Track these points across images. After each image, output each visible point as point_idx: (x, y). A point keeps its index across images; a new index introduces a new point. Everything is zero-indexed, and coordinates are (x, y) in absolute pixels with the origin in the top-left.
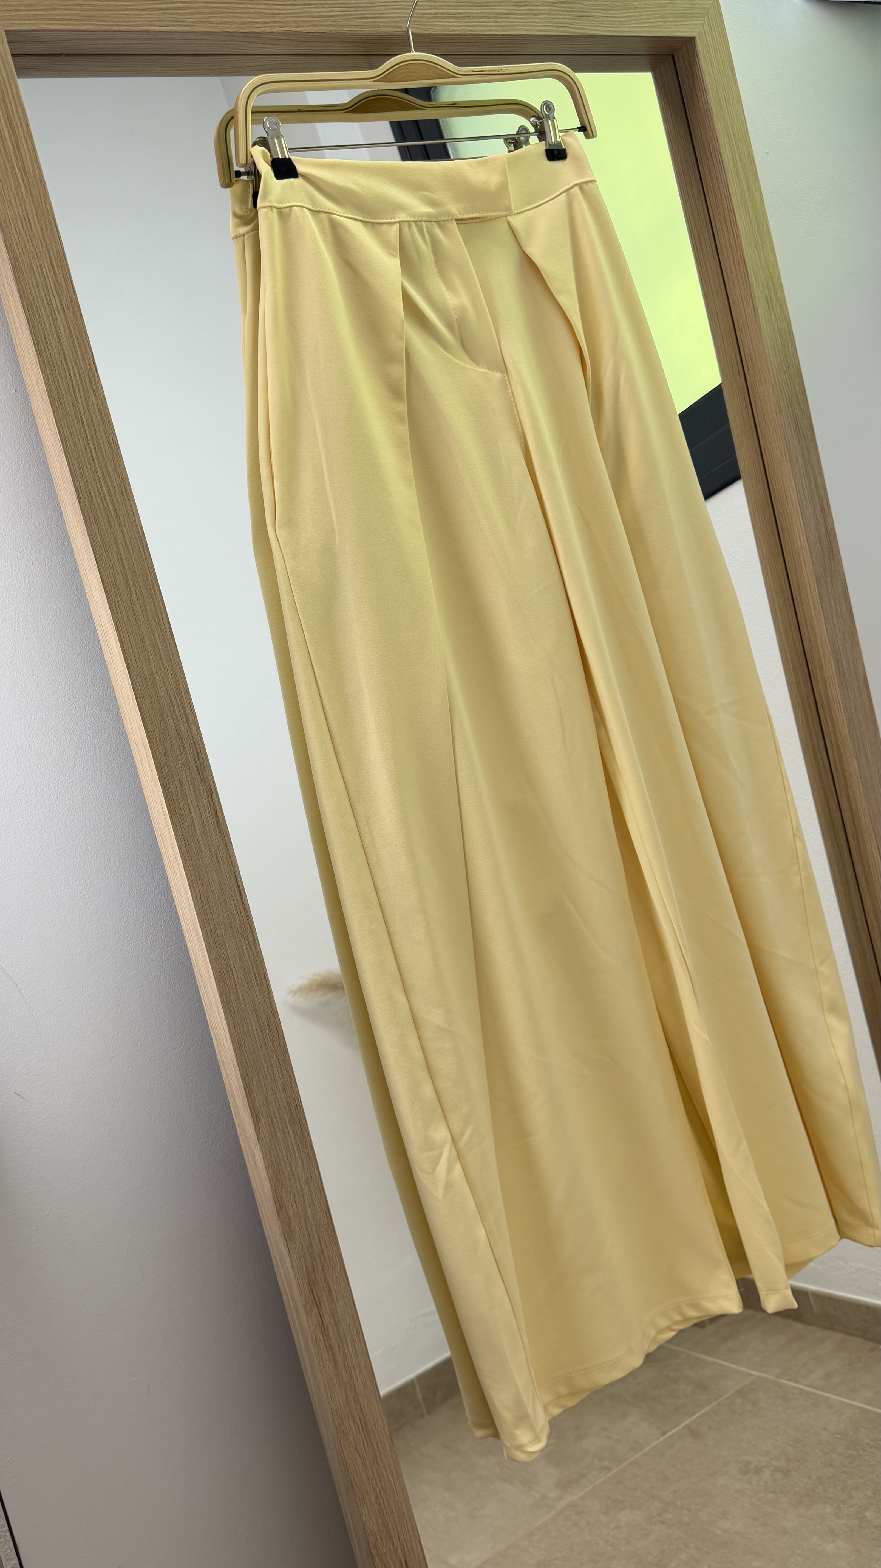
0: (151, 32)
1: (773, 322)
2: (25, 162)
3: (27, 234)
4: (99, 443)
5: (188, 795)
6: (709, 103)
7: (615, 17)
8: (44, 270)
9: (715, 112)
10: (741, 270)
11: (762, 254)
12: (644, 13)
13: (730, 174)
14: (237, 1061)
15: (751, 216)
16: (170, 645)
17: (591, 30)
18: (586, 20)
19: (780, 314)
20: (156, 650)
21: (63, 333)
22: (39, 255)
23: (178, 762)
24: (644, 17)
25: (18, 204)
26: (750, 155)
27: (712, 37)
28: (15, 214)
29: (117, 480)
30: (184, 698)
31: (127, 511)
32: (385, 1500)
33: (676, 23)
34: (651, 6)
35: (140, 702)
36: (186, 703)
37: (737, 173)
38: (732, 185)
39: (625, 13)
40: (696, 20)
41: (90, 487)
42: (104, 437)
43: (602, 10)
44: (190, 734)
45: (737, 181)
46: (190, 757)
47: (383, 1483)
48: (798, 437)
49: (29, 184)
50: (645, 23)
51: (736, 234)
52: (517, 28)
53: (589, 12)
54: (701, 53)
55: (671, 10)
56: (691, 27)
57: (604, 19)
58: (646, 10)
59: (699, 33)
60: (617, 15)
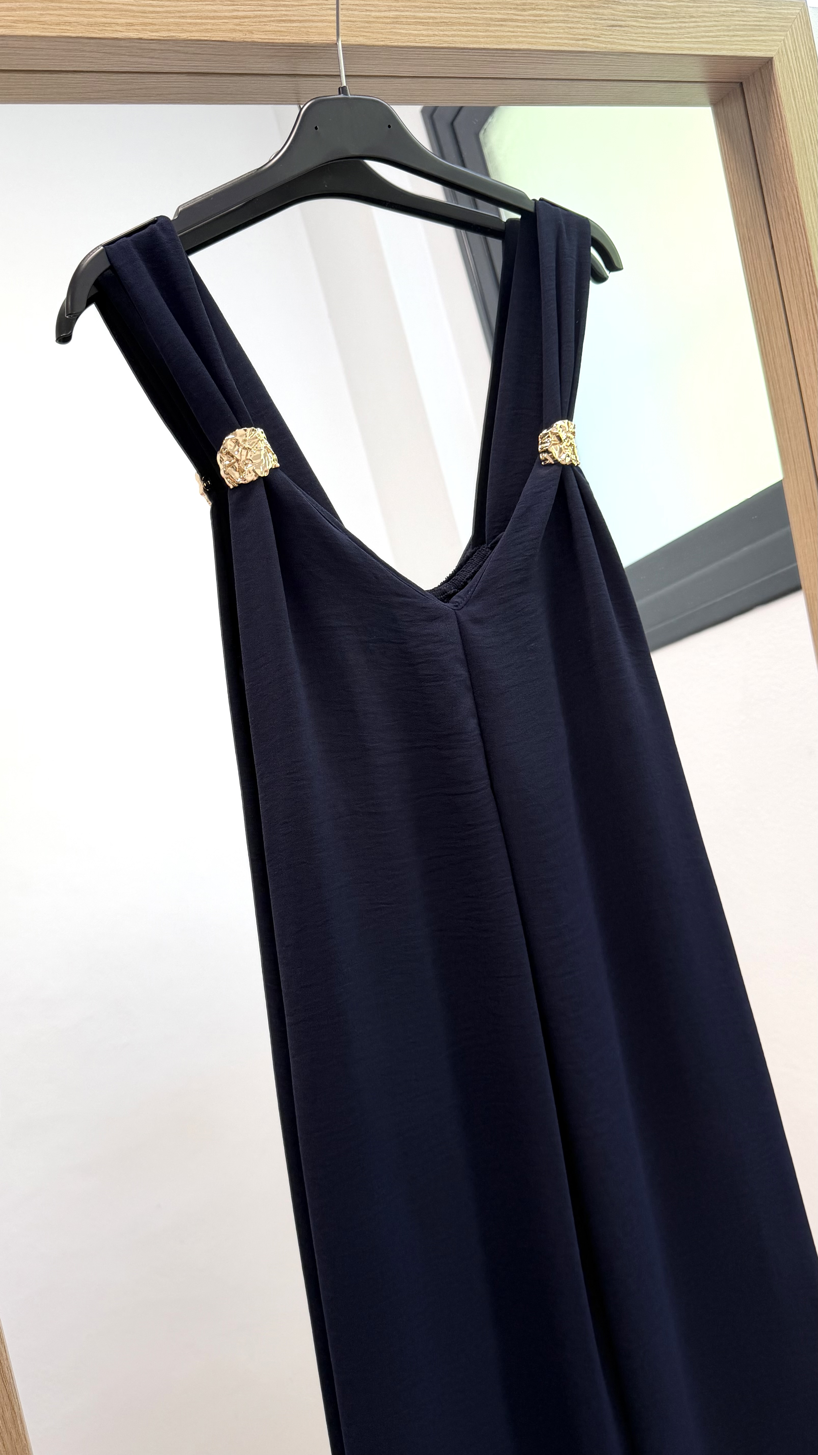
6: (789, 144)
7: (662, 28)
12: (704, 24)
17: (625, 45)
18: (618, 30)
24: (703, 29)
27: (797, 58)
33: (746, 38)
34: (712, 15)
39: (674, 22)
40: (775, 35)
43: (642, 18)
50: (703, 37)
52: (517, 40)
53: (624, 21)
54: (781, 79)
55: (739, 21)
56: (767, 44)
57: (645, 30)
58: (705, 19)
59: (779, 52)
60: (663, 26)
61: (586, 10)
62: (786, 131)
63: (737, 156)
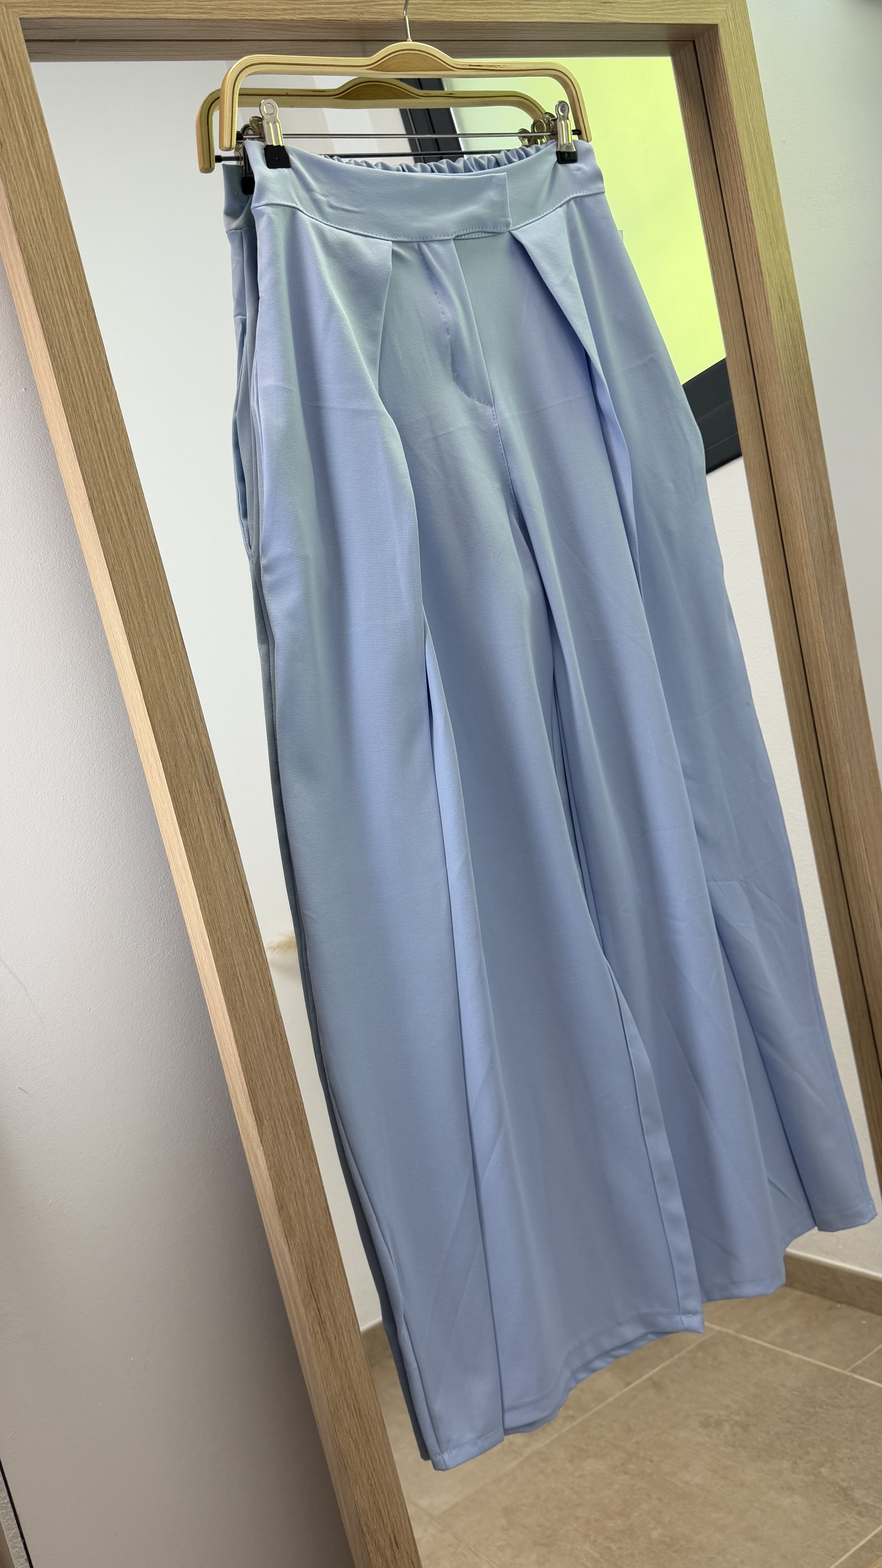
0: (168, 19)
1: (785, 320)
2: (40, 158)
3: (41, 233)
4: (112, 451)
5: (197, 805)
6: (729, 93)
8: (58, 272)
9: (735, 103)
10: (754, 267)
11: (777, 251)
13: (748, 169)
14: (242, 1066)
15: (767, 212)
16: (181, 655)
17: (613, 17)
18: (609, 6)
19: (792, 314)
20: (168, 661)
21: (77, 337)
22: (53, 256)
23: (187, 773)
25: (33, 203)
26: (769, 149)
27: (735, 24)
28: (29, 213)
29: (130, 488)
30: (195, 709)
31: (140, 520)
32: (376, 1480)
33: (698, 10)
35: (151, 714)
36: (196, 714)
37: (755, 167)
38: (750, 180)
40: (720, 7)
41: (103, 495)
42: (118, 445)
44: (199, 745)
45: (755, 176)
46: (200, 768)
47: (375, 1465)
48: (805, 440)
49: (43, 181)
50: (668, 10)
51: (752, 230)
52: (539, 15)
54: (724, 42)
56: (713, 14)
59: (722, 20)
62: (728, 82)
63: (690, 98)
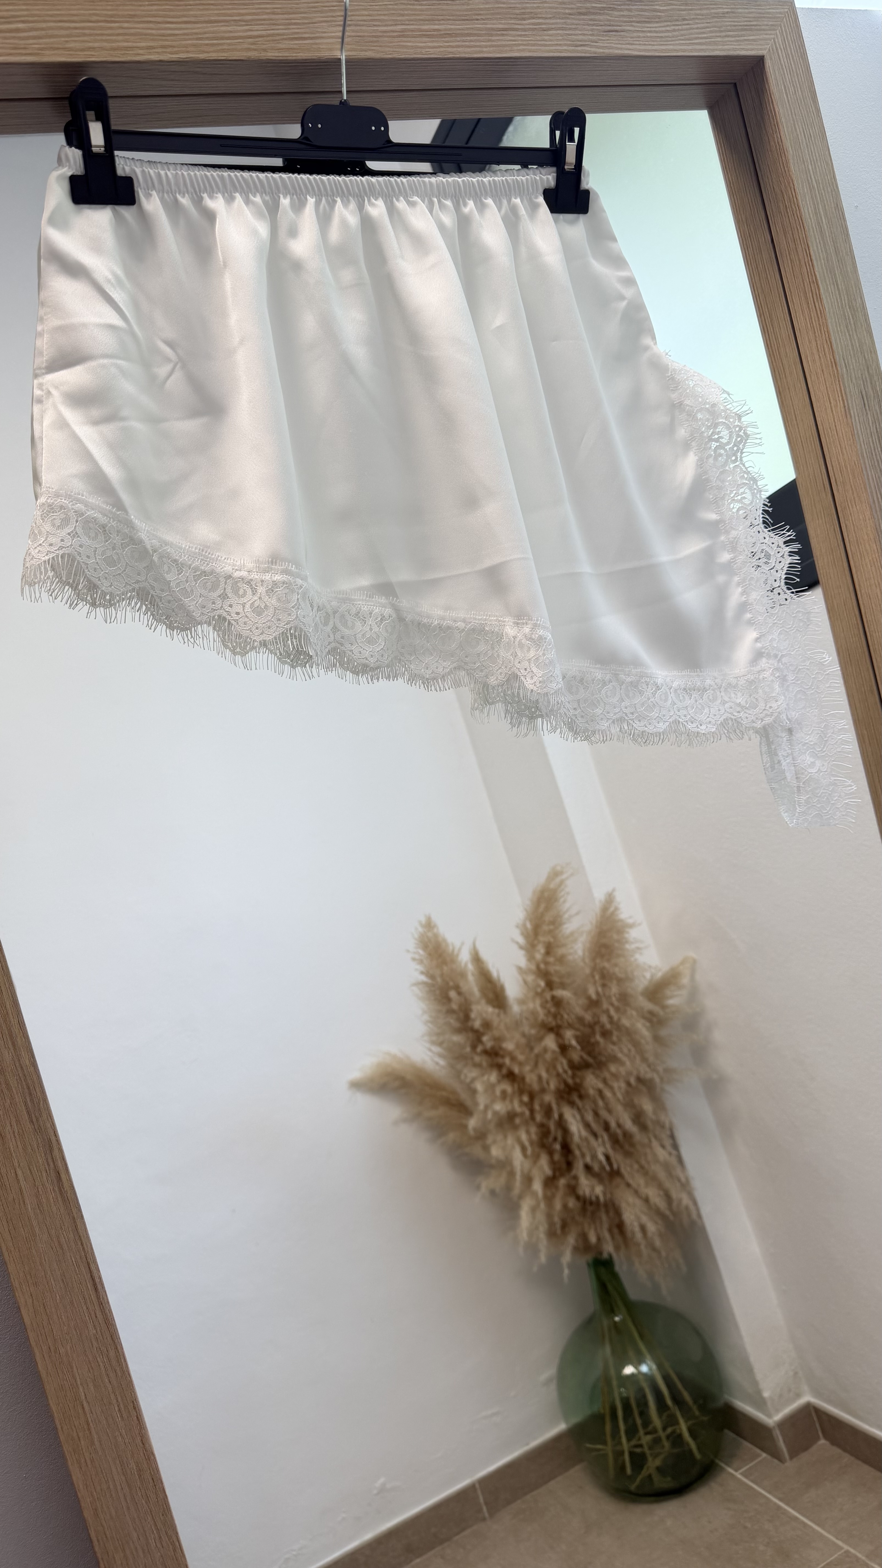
6: (783, 141)
7: (656, 32)
12: (696, 26)
13: (812, 233)
15: (840, 286)
18: (614, 36)
24: (696, 31)
26: (839, 207)
27: (787, 57)
34: (704, 17)
37: (821, 231)
38: (815, 248)
40: (766, 34)
43: (638, 22)
45: (821, 241)
50: (697, 38)
51: (820, 310)
53: (620, 26)
54: (773, 77)
55: (731, 21)
56: (758, 43)
57: (640, 34)
58: (697, 21)
59: (769, 50)
60: (657, 29)
61: (582, 17)
63: (734, 155)
